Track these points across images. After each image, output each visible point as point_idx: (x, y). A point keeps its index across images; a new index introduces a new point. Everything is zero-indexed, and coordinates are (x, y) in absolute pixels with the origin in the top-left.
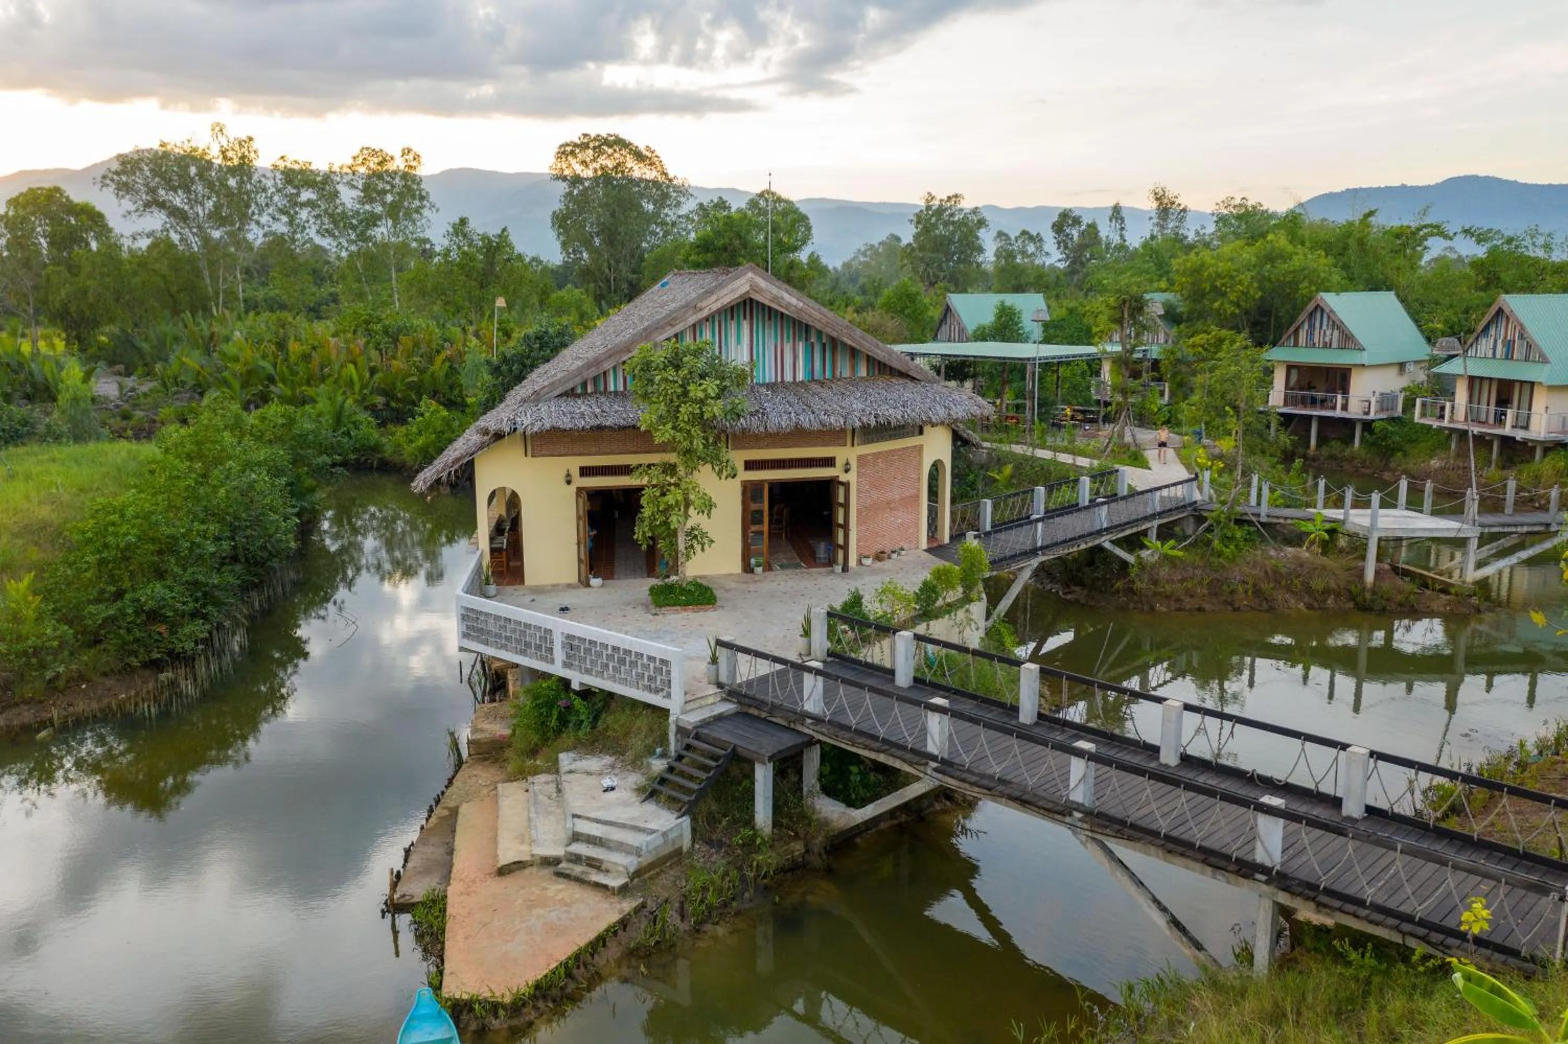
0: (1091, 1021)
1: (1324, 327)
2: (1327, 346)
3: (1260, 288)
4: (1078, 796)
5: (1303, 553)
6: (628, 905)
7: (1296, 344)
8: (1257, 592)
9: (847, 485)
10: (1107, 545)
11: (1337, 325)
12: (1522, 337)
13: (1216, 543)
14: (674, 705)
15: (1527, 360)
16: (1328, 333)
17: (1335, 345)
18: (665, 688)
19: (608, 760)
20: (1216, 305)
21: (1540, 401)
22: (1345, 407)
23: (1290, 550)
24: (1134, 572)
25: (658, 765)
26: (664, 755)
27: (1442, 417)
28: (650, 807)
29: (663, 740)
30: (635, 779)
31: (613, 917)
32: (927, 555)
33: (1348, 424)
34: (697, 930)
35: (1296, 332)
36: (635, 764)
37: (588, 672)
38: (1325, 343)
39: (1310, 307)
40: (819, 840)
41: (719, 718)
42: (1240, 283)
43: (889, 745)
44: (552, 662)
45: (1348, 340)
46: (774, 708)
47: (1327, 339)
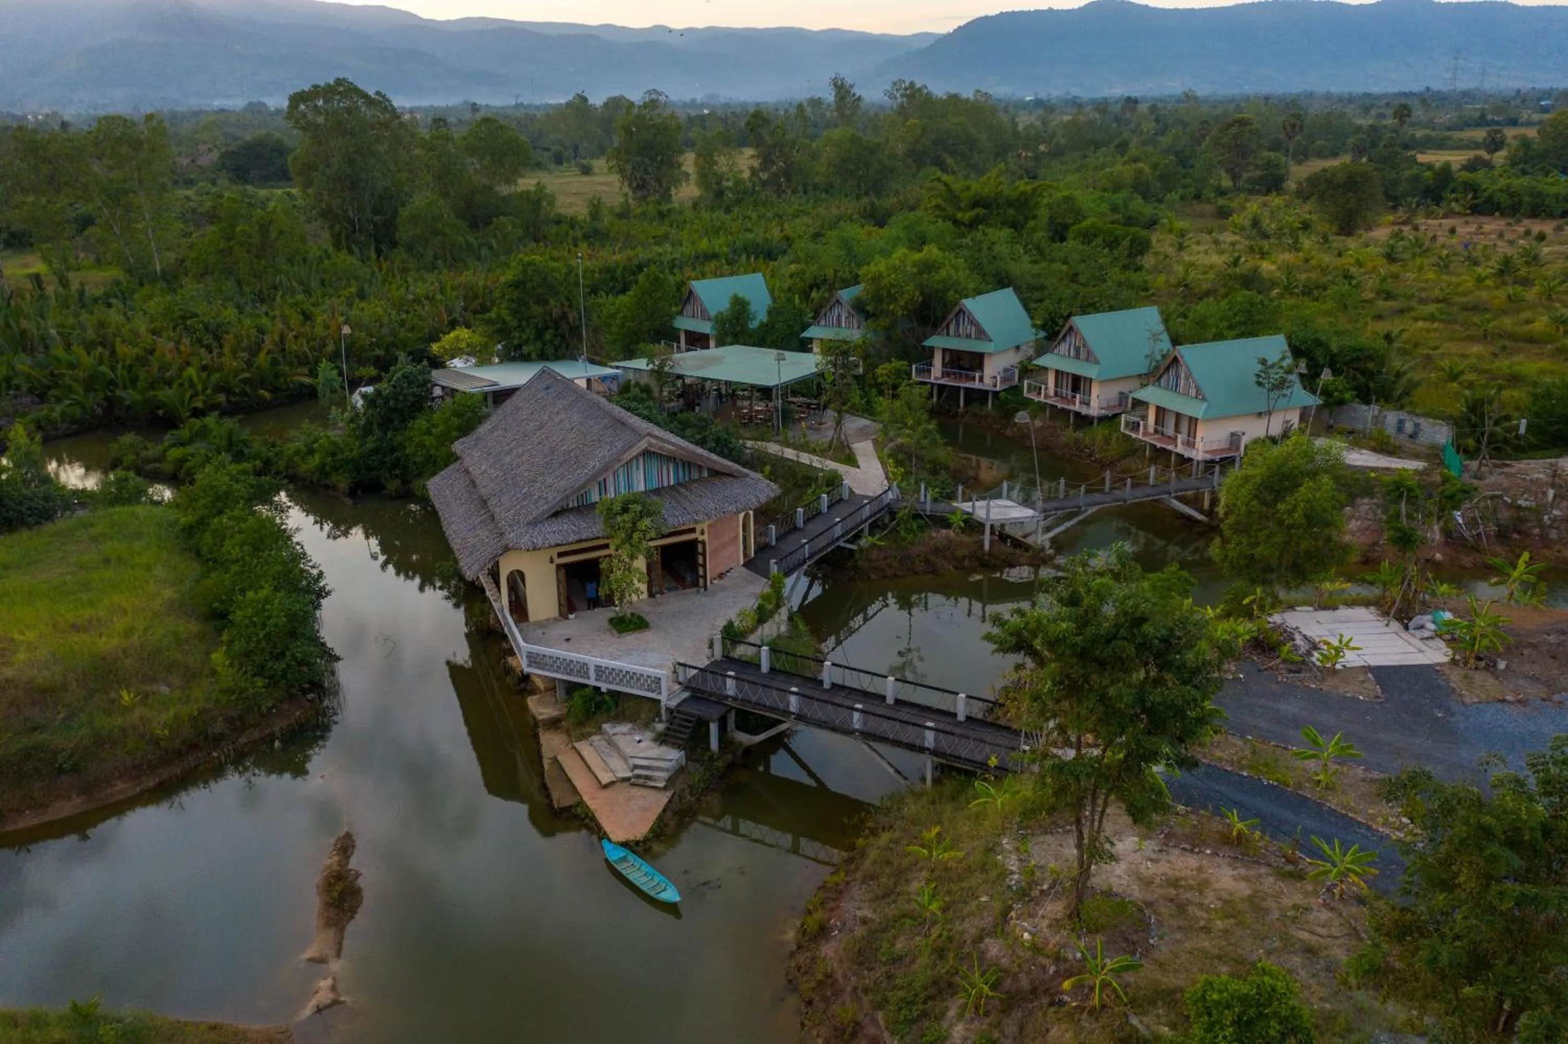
0: (869, 812)
1: (966, 324)
2: (968, 337)
3: (922, 293)
4: (857, 726)
5: (951, 534)
6: (669, 794)
7: (948, 334)
8: (927, 561)
9: (703, 543)
10: (842, 544)
11: (974, 323)
12: (1084, 346)
13: (902, 533)
14: (663, 698)
15: (1087, 360)
16: (969, 328)
17: (973, 336)
18: (659, 690)
19: (629, 726)
20: (892, 307)
21: (1095, 390)
22: (981, 379)
23: (944, 531)
24: (857, 556)
25: (660, 727)
26: (660, 721)
27: (1039, 394)
28: (664, 749)
29: (658, 714)
30: (649, 735)
31: (666, 800)
32: (744, 570)
33: (982, 395)
34: (699, 800)
35: (948, 326)
36: (646, 725)
37: (611, 683)
38: (967, 335)
39: (956, 309)
40: (740, 751)
41: (685, 701)
42: (908, 292)
43: (772, 709)
44: (588, 678)
45: (981, 334)
46: (712, 694)
47: (968, 333)
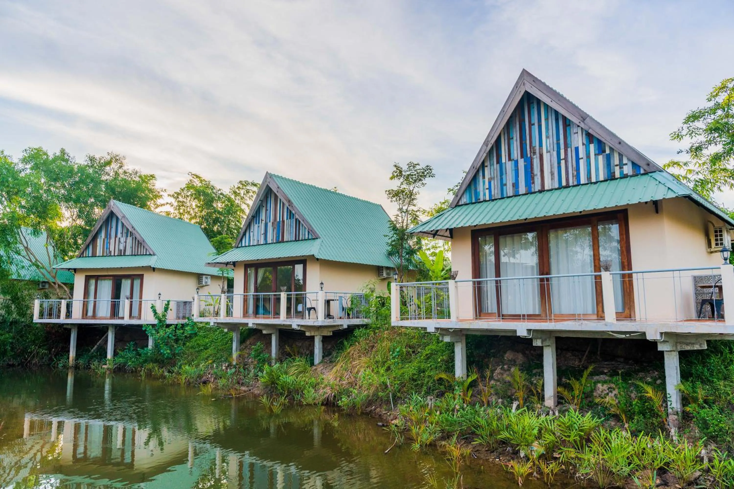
1: (119, 235)
2: (122, 254)
11: (130, 232)
15: (296, 237)
16: (123, 240)
21: (313, 278)
35: (94, 242)
38: (120, 251)
45: (140, 246)
47: (122, 247)
